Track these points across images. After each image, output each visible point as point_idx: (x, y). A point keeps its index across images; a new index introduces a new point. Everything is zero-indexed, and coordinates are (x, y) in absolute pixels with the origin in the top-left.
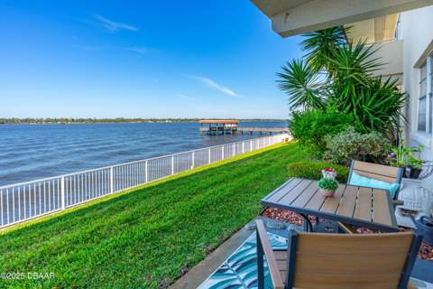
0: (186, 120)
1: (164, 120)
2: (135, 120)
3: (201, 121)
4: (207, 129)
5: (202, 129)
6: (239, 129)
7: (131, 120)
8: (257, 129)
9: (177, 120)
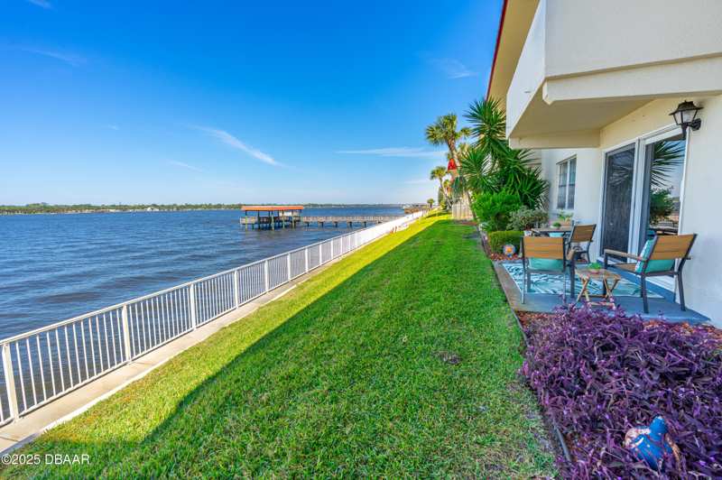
0: (188, 206)
1: (143, 207)
2: (75, 207)
3: (244, 208)
4: (254, 220)
5: (247, 220)
6: (304, 219)
7: (68, 208)
8: (331, 219)
9: (169, 207)
